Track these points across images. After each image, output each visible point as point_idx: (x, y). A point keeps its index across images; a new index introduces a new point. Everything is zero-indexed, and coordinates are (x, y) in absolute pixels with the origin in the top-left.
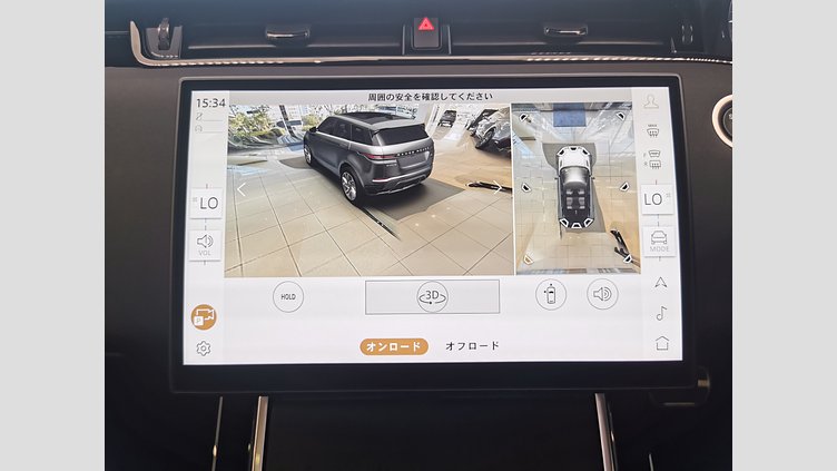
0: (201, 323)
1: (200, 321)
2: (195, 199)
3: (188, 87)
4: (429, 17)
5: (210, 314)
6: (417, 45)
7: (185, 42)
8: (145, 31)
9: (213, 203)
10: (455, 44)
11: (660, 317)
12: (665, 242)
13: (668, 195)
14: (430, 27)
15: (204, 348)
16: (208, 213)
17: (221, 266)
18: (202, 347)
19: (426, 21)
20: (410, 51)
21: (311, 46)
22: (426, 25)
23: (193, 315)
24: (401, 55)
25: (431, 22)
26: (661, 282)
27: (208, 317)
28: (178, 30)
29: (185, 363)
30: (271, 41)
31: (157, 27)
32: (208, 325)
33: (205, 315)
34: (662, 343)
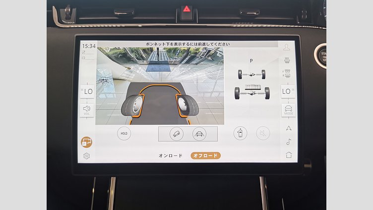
0: (85, 145)
1: (85, 144)
2: (82, 90)
3: (79, 39)
4: (188, 6)
5: (90, 141)
6: (183, 18)
7: (78, 16)
8: (59, 11)
9: (90, 91)
10: (200, 18)
11: (288, 144)
12: (291, 111)
13: (293, 90)
14: (189, 10)
15: (87, 155)
16: (88, 96)
17: (94, 120)
18: (86, 156)
19: (187, 7)
20: (179, 22)
21: (135, 18)
22: (187, 9)
23: (82, 141)
24: (175, 23)
25: (189, 8)
26: (289, 128)
27: (89, 143)
28: (74, 10)
29: (79, 162)
30: (117, 16)
31: (65, 8)
32: (88, 146)
33: (87, 141)
34: (289, 155)
